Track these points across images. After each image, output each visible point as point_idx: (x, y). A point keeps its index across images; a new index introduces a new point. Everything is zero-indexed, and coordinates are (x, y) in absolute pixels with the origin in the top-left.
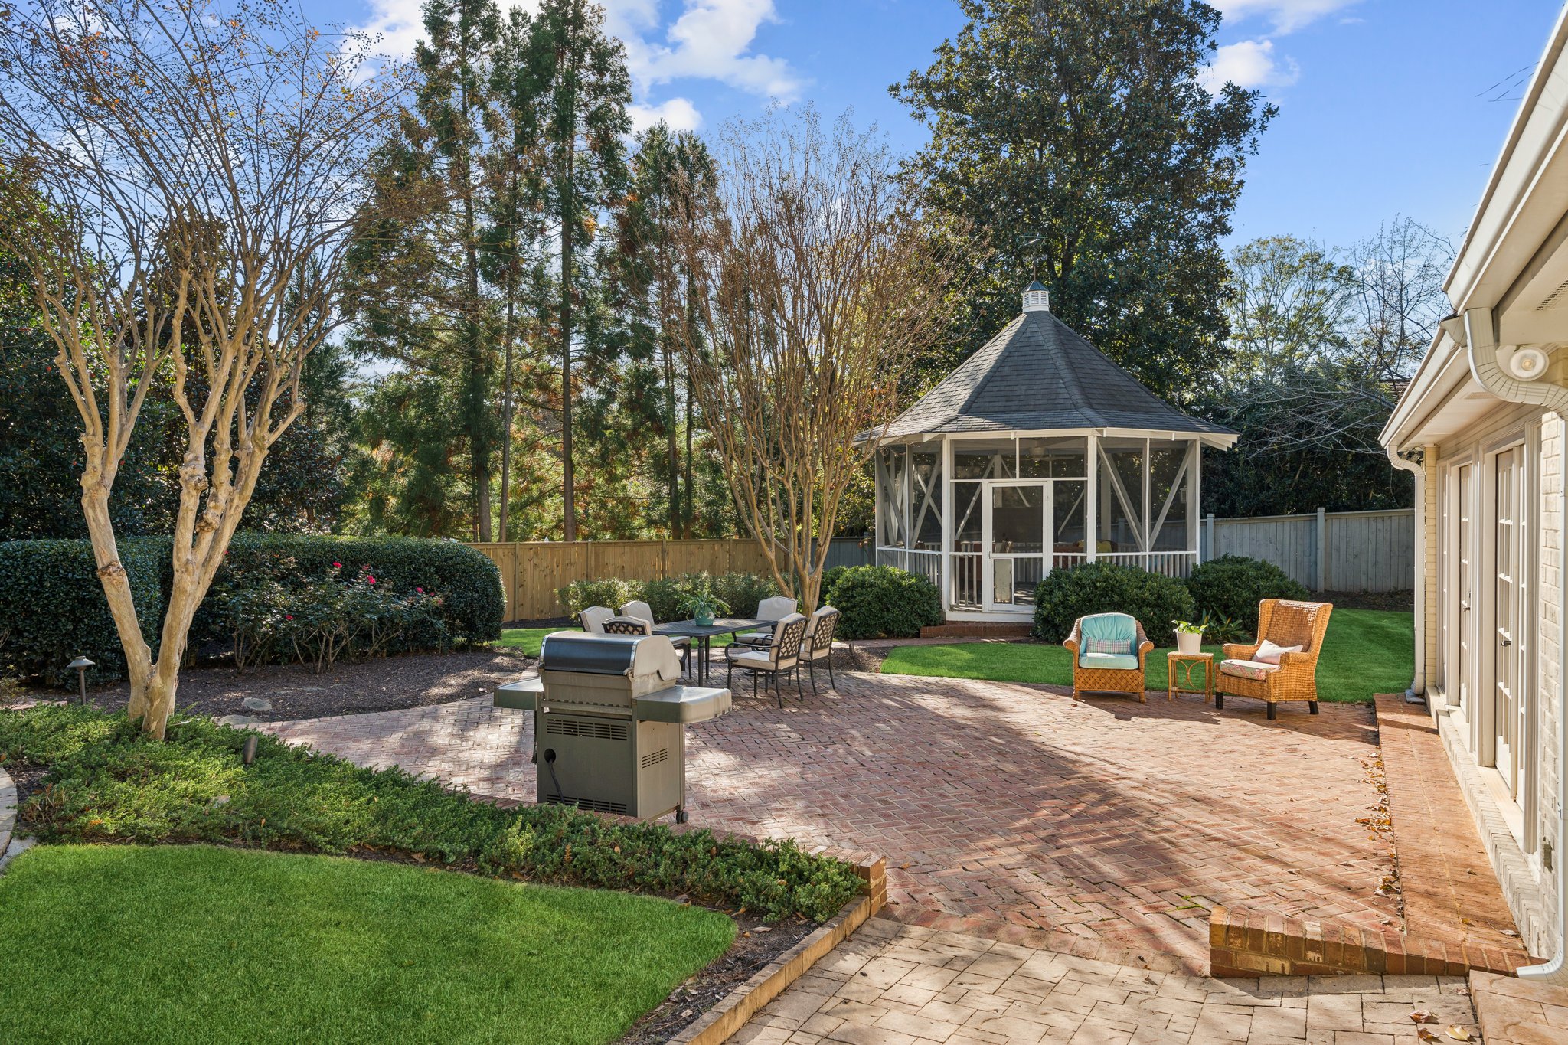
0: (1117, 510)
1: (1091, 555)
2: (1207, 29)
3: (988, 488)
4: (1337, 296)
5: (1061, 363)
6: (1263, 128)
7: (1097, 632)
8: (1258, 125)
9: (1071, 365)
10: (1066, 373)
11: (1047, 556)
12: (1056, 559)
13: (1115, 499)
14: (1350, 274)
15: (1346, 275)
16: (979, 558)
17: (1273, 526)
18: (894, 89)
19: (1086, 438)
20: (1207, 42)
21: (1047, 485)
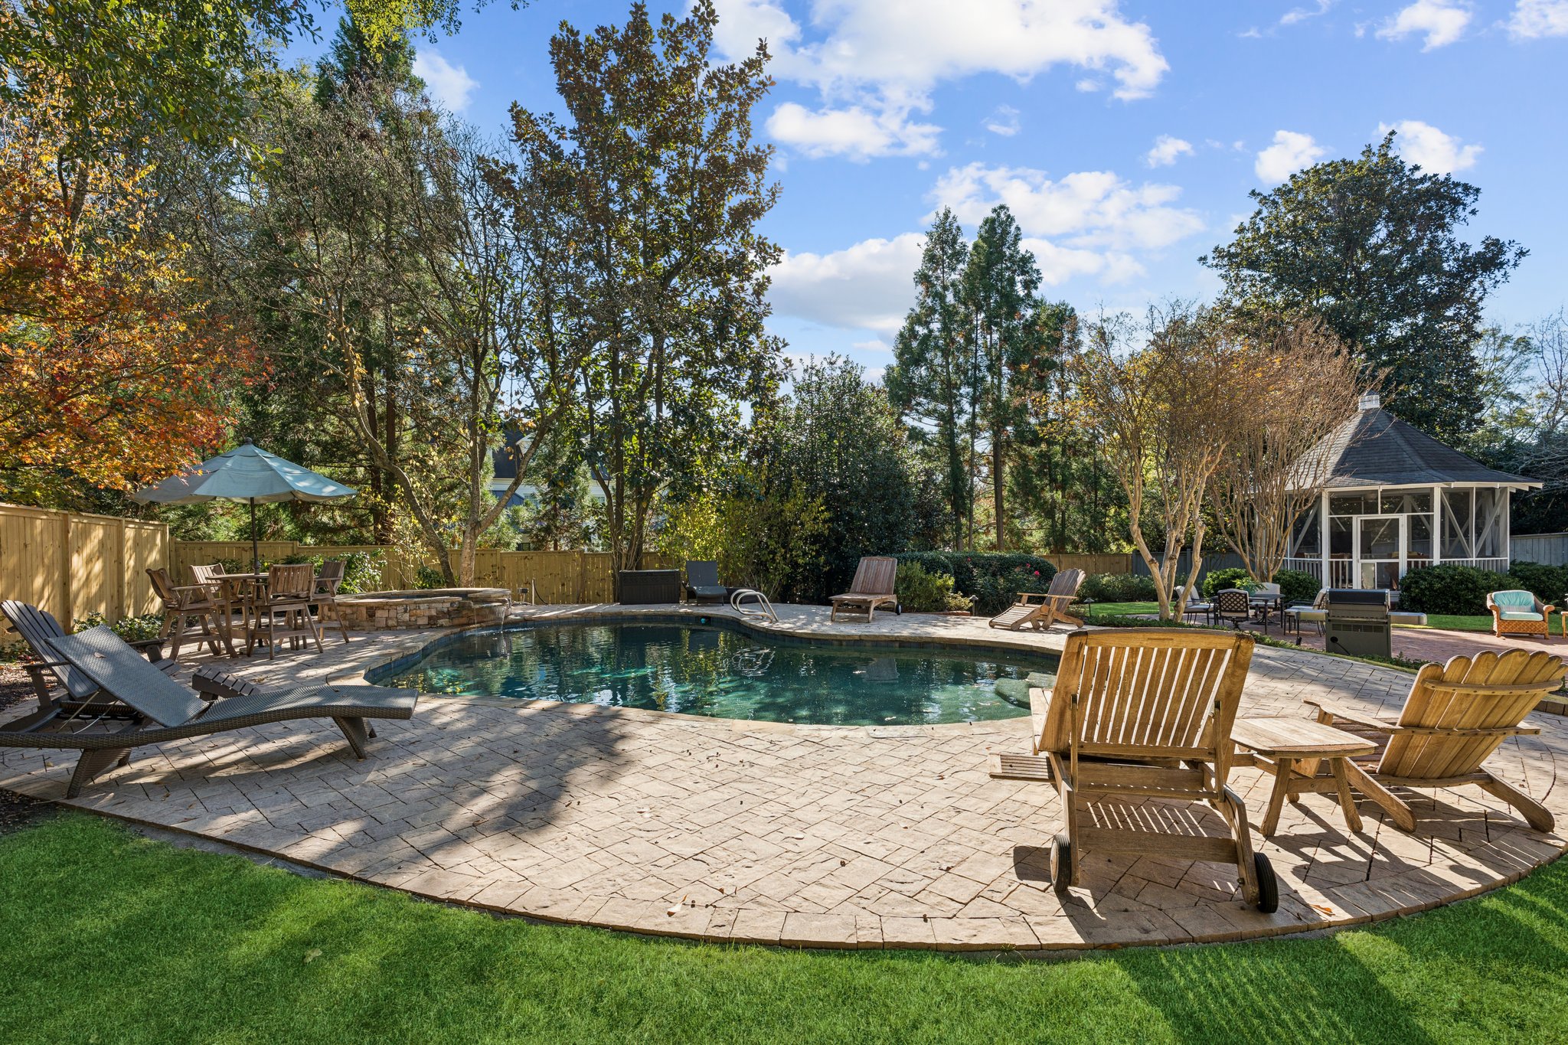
0: (1453, 534)
1: (1437, 560)
2: (1469, 200)
3: (1357, 521)
4: (1517, 361)
5: (1400, 441)
6: (1515, 265)
7: (1506, 601)
8: (1512, 262)
9: (1408, 442)
10: (1407, 448)
11: (1403, 560)
12: (1409, 563)
13: (1452, 528)
14: (1528, 343)
15: (1523, 344)
16: (1351, 563)
17: (1529, 542)
18: (1203, 259)
19: (1432, 489)
20: (1469, 209)
21: (1403, 519)
